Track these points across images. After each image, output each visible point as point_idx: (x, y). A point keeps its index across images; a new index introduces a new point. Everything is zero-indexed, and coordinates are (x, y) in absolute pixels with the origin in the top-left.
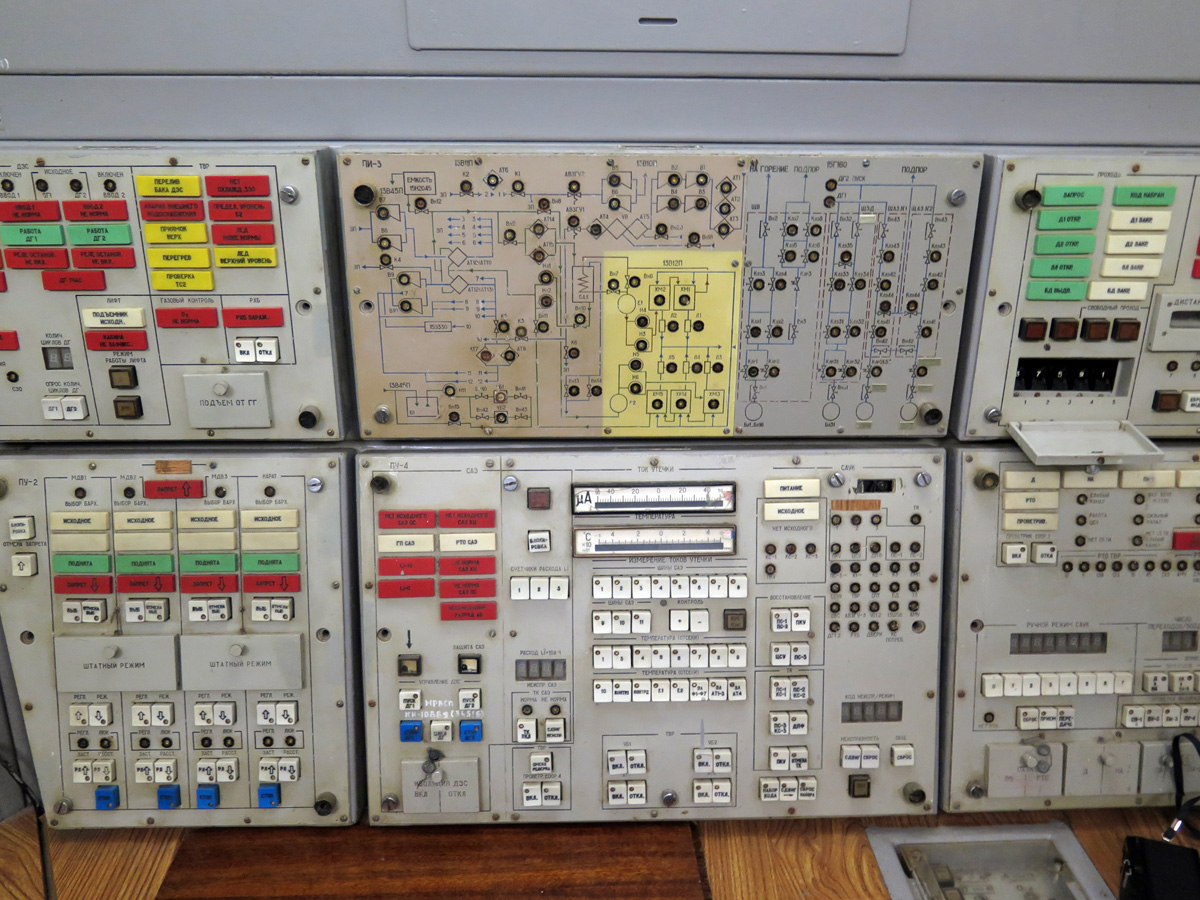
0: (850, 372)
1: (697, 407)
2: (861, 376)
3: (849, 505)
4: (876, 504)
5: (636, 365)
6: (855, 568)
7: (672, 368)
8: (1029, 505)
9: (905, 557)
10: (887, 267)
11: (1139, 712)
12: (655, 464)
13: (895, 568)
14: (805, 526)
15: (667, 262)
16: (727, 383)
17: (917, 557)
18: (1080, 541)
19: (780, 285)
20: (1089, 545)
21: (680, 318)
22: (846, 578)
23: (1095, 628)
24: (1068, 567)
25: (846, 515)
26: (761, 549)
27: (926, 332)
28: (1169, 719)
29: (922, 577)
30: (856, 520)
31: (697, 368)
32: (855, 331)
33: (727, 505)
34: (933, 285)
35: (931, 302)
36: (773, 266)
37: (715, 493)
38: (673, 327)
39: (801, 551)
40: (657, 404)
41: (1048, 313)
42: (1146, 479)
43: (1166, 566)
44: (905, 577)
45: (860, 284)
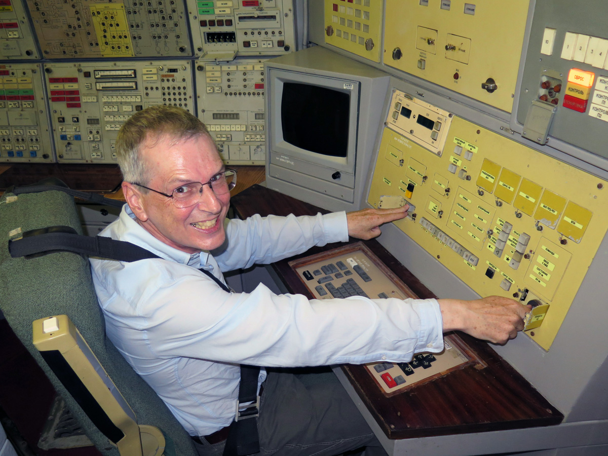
0: (160, 37)
1: (123, 48)
2: (163, 39)
3: (166, 76)
4: (173, 76)
5: (105, 37)
6: (169, 94)
7: (114, 37)
8: (213, 76)
9: (182, 91)
10: (161, 6)
11: (248, 136)
12: (115, 65)
13: (180, 94)
14: (154, 82)
15: (106, 7)
16: (129, 41)
17: (185, 91)
18: (229, 86)
19: (135, 12)
20: (231, 88)
21: (113, 23)
22: (167, 97)
23: (235, 112)
24: (226, 94)
25: (165, 79)
26: (144, 89)
27: (176, 25)
28: (257, 139)
29: (187, 97)
30: (168, 80)
31: (120, 37)
32: (157, 25)
33: (133, 76)
34: (174, 11)
35: (175, 15)
36: (132, 8)
37: (130, 72)
38: (111, 25)
39: (154, 89)
40: (113, 48)
41: (208, 18)
42: (244, 68)
43: (254, 94)
44: (182, 97)
45: (155, 12)
